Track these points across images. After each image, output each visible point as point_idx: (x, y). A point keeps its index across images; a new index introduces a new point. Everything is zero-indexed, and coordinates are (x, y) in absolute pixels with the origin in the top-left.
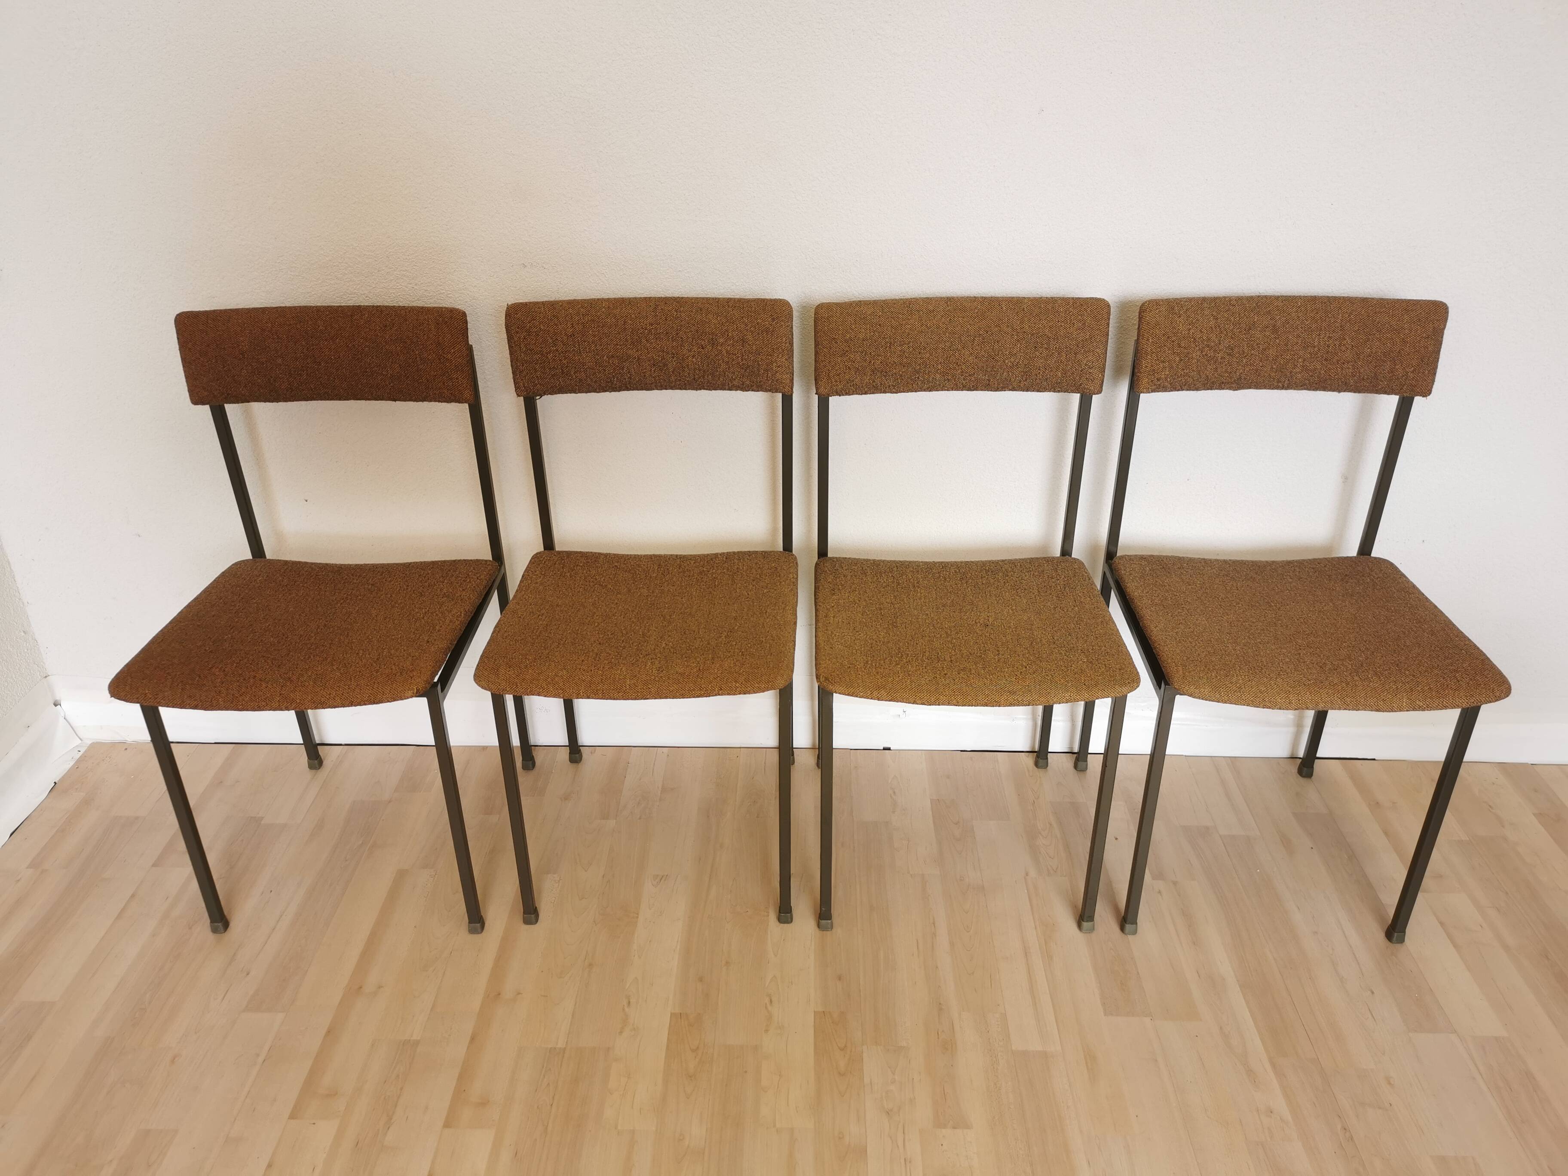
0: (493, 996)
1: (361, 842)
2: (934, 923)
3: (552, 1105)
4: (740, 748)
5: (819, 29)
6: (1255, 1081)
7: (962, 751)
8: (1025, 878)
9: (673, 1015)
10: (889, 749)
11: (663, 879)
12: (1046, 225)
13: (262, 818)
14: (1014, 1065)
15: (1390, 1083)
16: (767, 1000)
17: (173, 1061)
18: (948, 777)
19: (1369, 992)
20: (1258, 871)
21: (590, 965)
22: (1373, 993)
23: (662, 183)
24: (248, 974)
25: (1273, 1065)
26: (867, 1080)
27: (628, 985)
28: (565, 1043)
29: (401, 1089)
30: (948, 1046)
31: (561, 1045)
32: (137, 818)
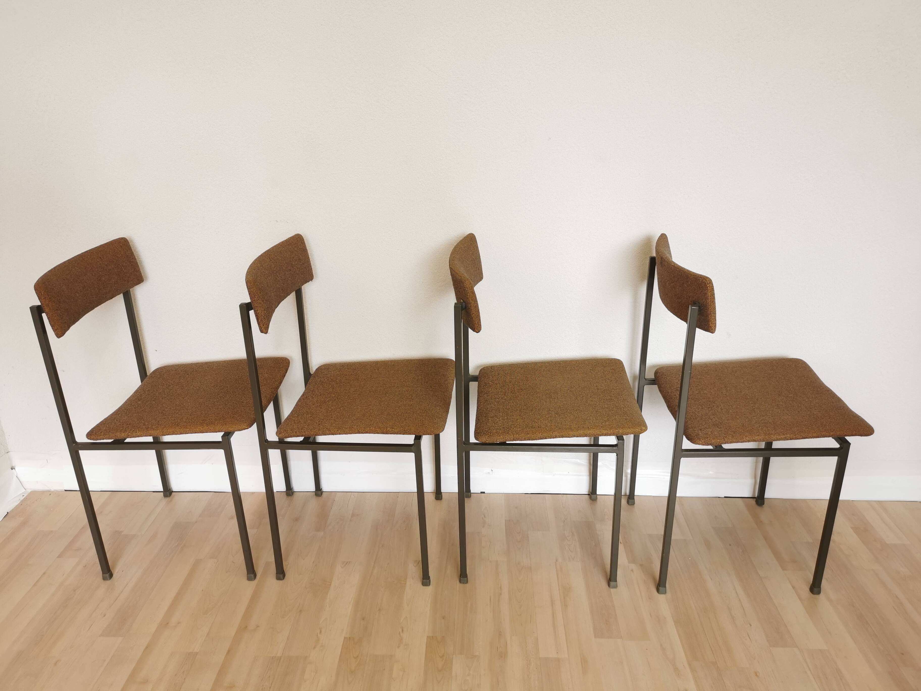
0: (243, 628)
1: (177, 544)
2: (501, 588)
3: (270, 688)
4: (399, 492)
5: (431, 98)
6: (678, 674)
7: (525, 494)
8: (555, 563)
9: (345, 638)
10: (484, 493)
11: (348, 563)
12: (556, 198)
13: (122, 532)
14: (540, 665)
15: (756, 675)
16: (400, 630)
17: (56, 664)
18: (516, 508)
19: (749, 625)
20: (690, 559)
21: (301, 611)
22: (751, 625)
23: (350, 177)
24: (104, 616)
25: (690, 665)
26: (454, 674)
27: (321, 622)
28: (281, 654)
29: (185, 679)
30: (503, 655)
31: (279, 655)
32: (52, 531)
